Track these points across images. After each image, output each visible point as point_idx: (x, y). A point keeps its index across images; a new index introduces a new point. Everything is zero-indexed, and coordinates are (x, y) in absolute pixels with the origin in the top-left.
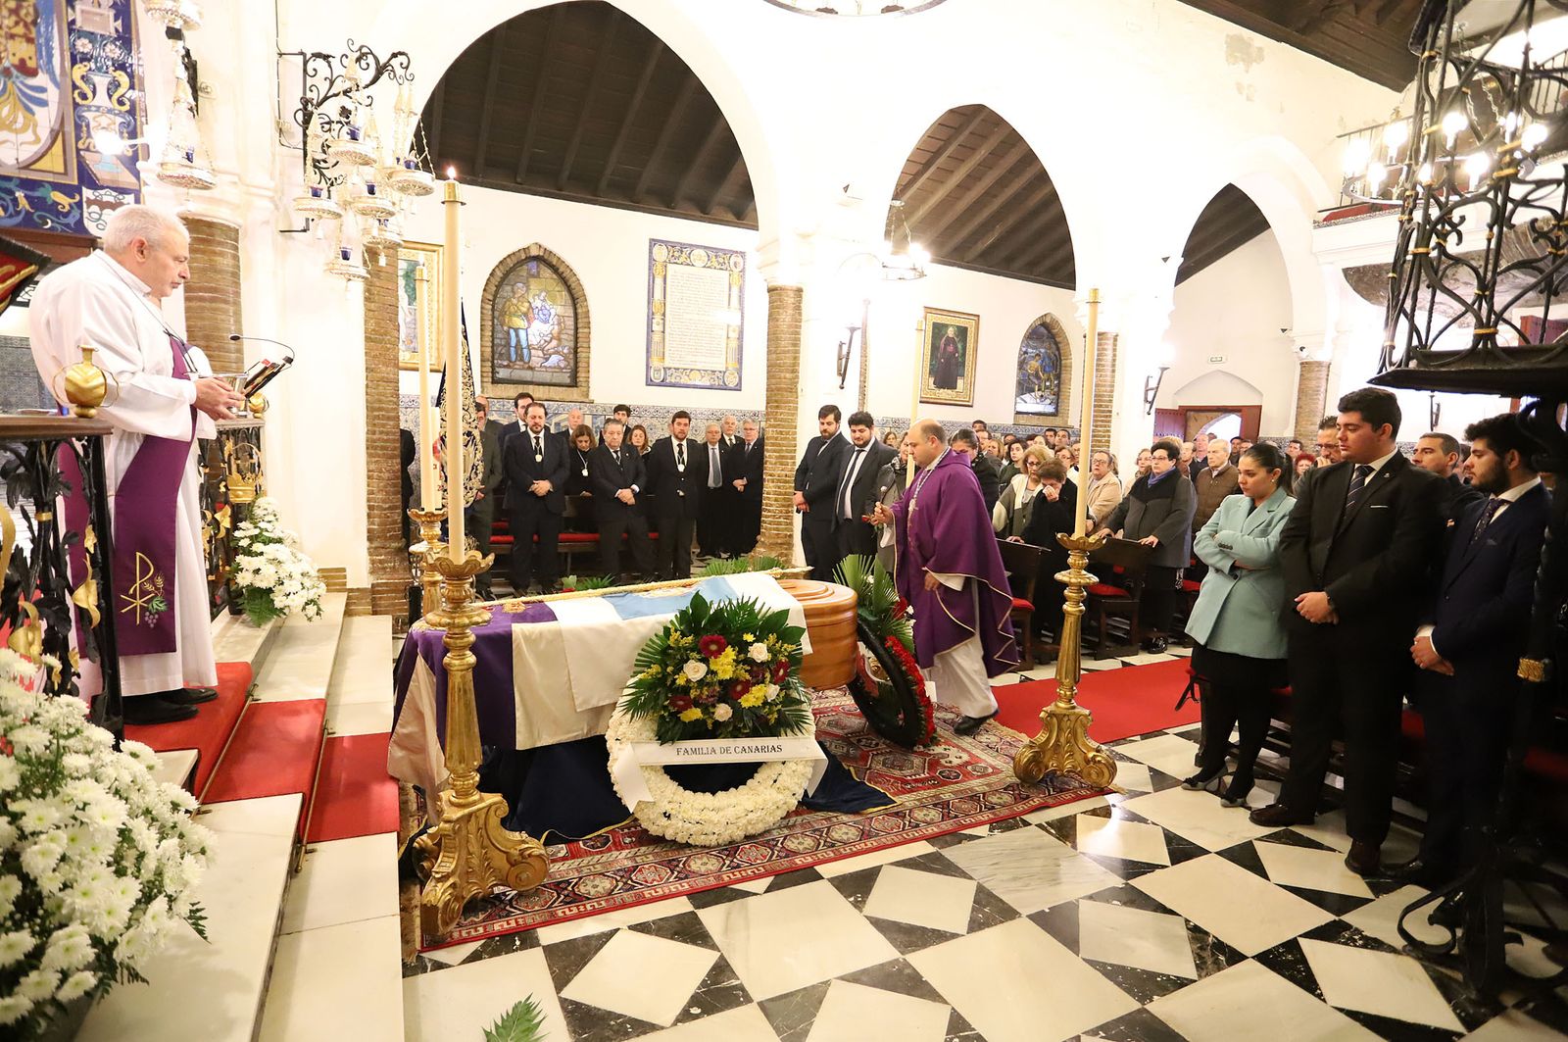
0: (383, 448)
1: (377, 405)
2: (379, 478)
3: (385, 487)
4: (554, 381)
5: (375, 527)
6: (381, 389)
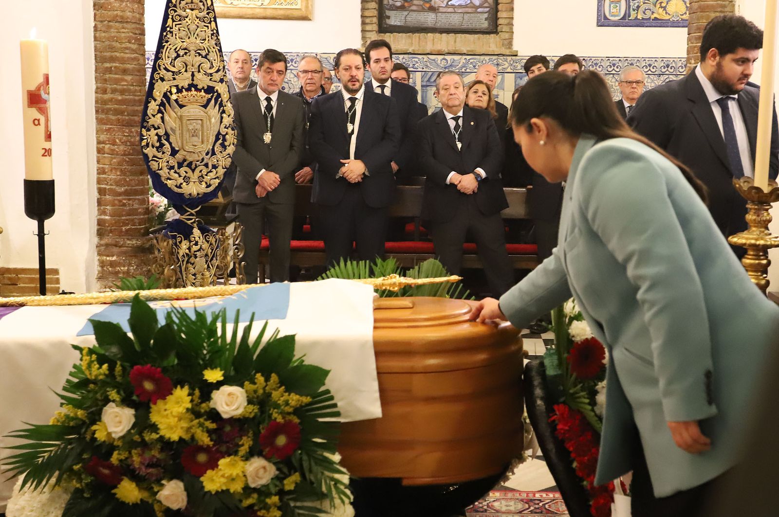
4: (465, 26)
5: (107, 217)
6: (113, 33)
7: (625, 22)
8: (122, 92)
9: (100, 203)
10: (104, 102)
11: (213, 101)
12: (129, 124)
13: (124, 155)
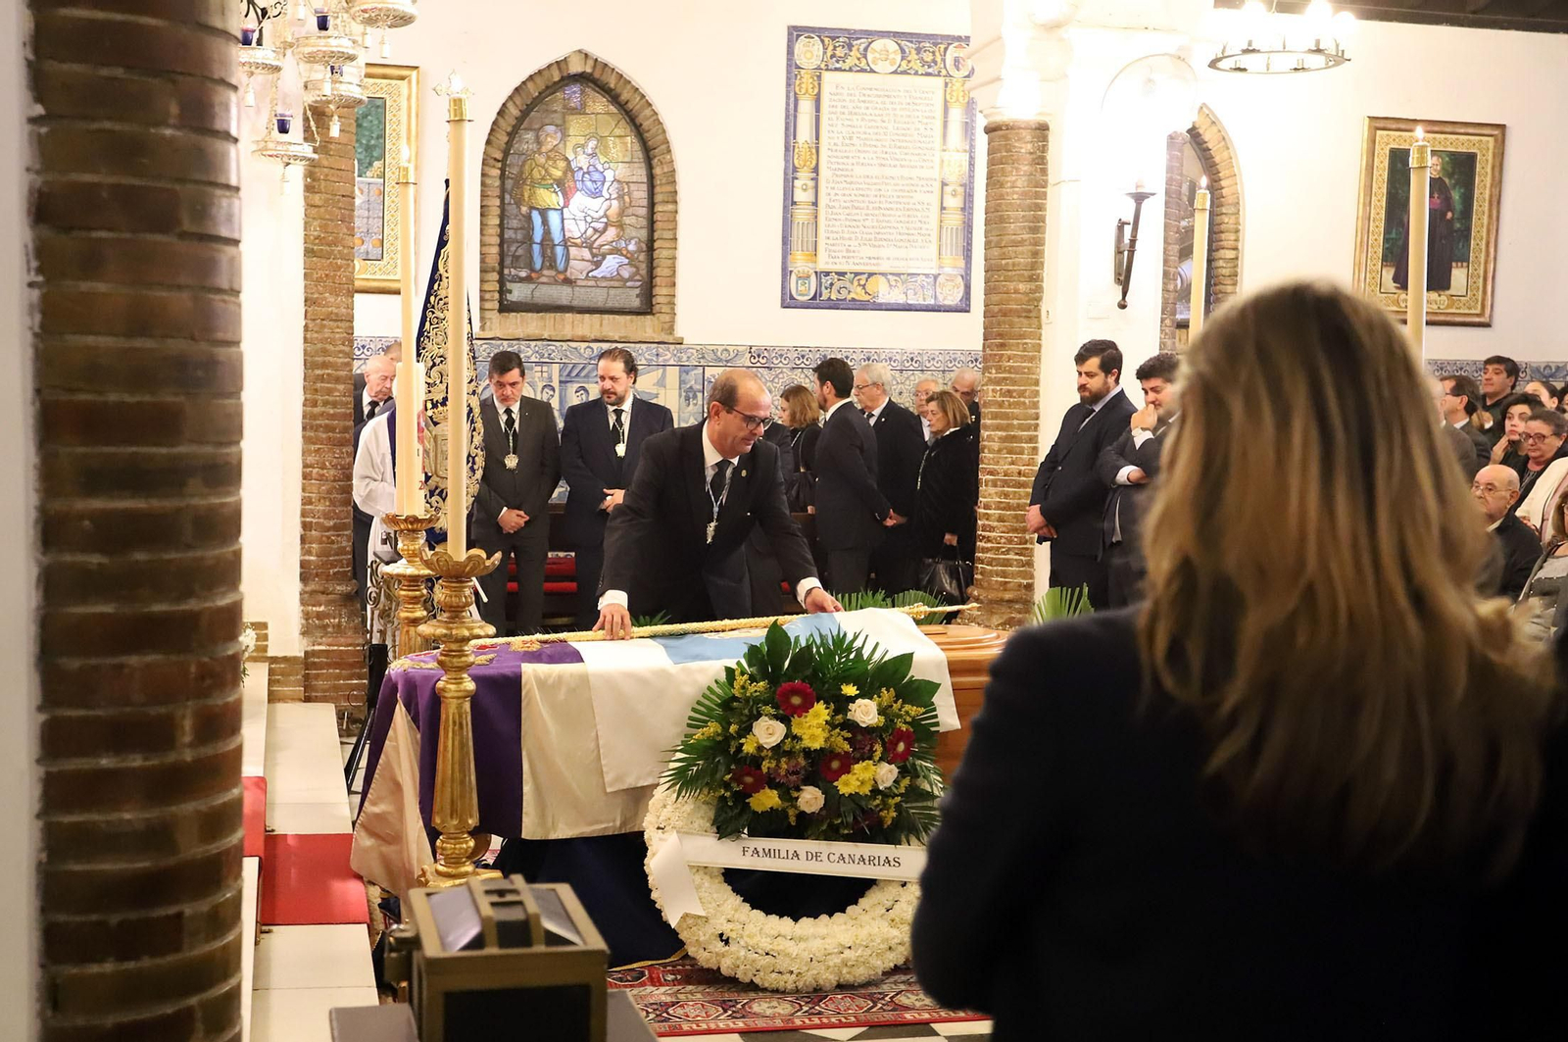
1: (320, 359)
2: (321, 478)
3: (329, 492)
4: (610, 304)
5: (312, 558)
6: (327, 333)
8: (334, 404)
9: (303, 540)
10: (314, 417)
12: (341, 443)
13: (334, 481)
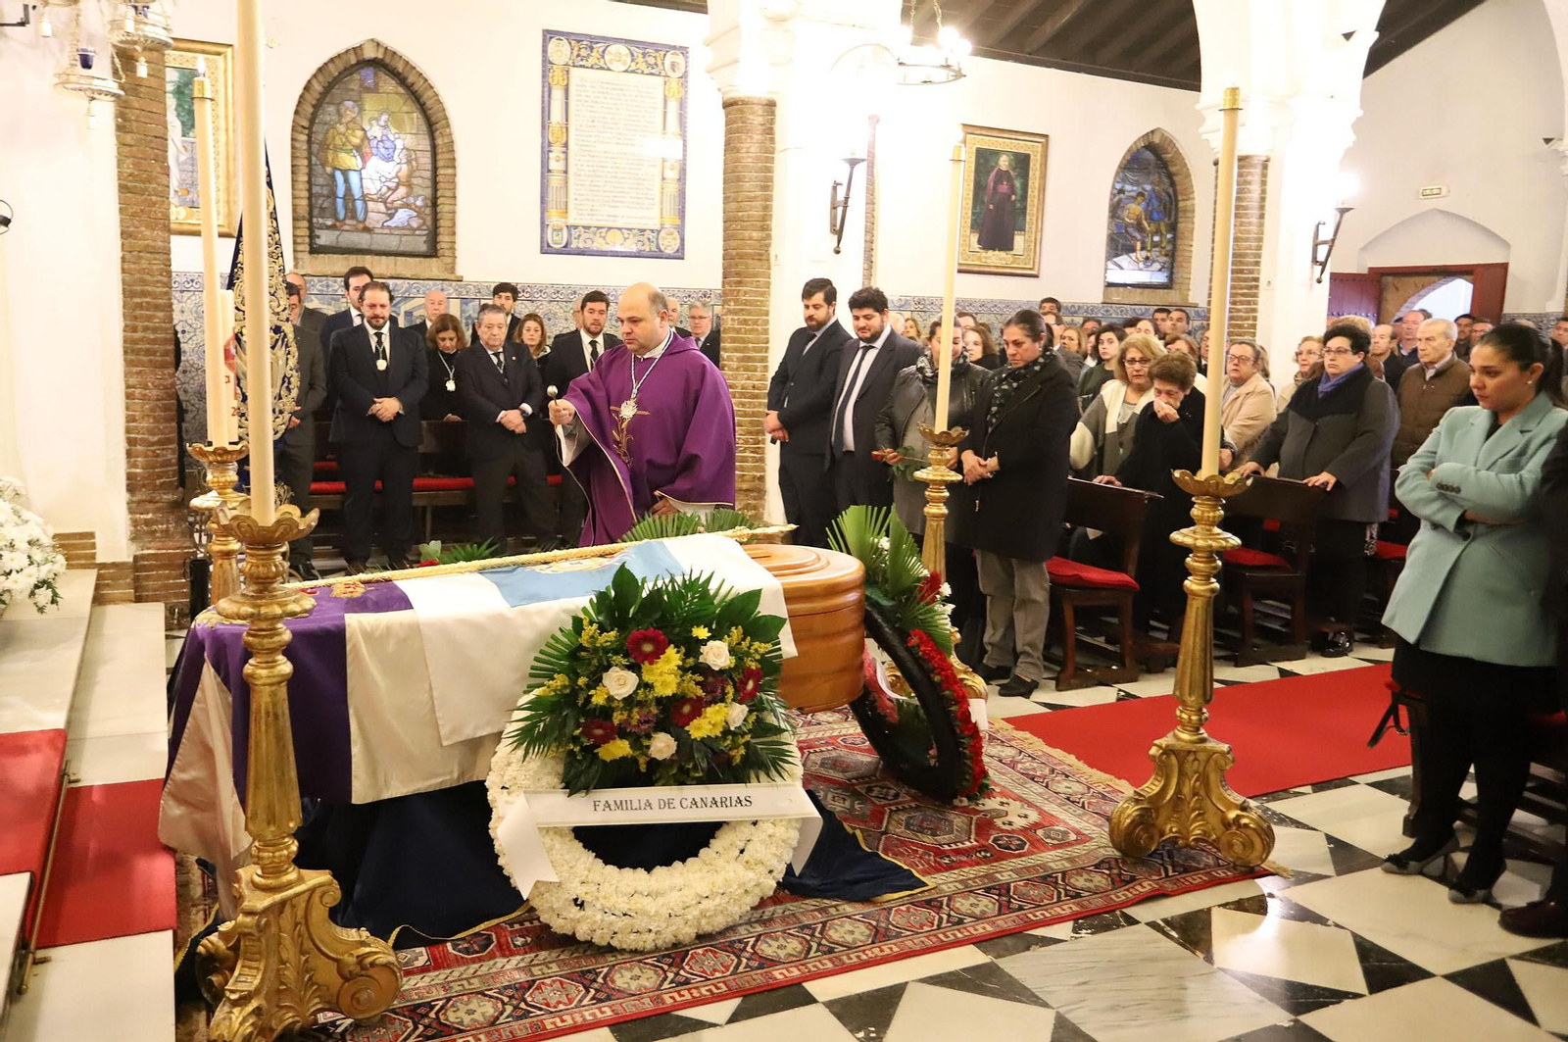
0: (148, 352)
1: (138, 288)
2: (144, 397)
3: (153, 410)
4: (402, 248)
5: (138, 471)
6: (144, 264)
7: (566, 250)
8: (155, 330)
9: (129, 454)
10: (135, 342)
11: (280, 342)
12: (163, 366)
13: (158, 400)
